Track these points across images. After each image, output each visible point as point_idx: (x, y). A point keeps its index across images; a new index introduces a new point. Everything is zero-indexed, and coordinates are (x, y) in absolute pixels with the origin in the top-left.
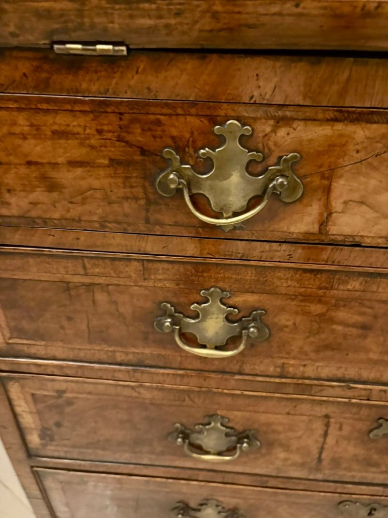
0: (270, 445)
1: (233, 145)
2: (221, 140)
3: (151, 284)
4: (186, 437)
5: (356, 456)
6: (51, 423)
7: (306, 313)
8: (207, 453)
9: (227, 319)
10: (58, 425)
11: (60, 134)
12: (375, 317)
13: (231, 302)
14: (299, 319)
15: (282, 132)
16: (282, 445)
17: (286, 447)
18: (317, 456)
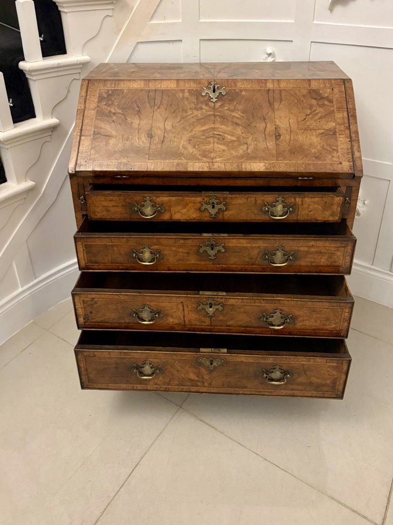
0: (167, 315)
1: (148, 202)
2: (146, 201)
3: (129, 244)
4: (137, 314)
5: (196, 318)
6: (88, 312)
7: (172, 250)
8: (145, 321)
9: (151, 253)
10: (91, 313)
11: (110, 200)
12: (190, 250)
13: (151, 248)
14: (170, 252)
15: (158, 199)
16: (170, 316)
17: (172, 316)
18: (183, 319)
